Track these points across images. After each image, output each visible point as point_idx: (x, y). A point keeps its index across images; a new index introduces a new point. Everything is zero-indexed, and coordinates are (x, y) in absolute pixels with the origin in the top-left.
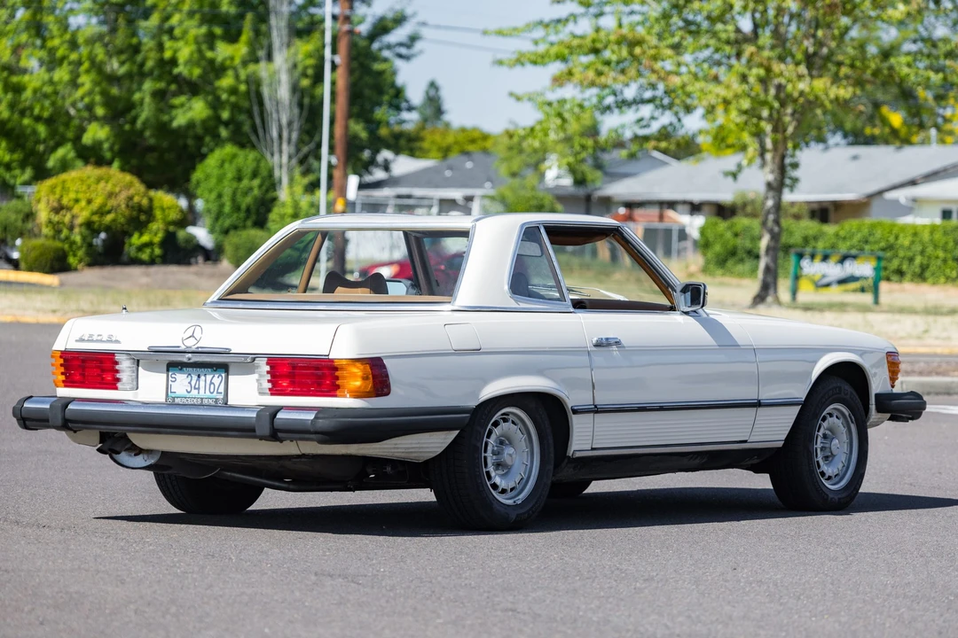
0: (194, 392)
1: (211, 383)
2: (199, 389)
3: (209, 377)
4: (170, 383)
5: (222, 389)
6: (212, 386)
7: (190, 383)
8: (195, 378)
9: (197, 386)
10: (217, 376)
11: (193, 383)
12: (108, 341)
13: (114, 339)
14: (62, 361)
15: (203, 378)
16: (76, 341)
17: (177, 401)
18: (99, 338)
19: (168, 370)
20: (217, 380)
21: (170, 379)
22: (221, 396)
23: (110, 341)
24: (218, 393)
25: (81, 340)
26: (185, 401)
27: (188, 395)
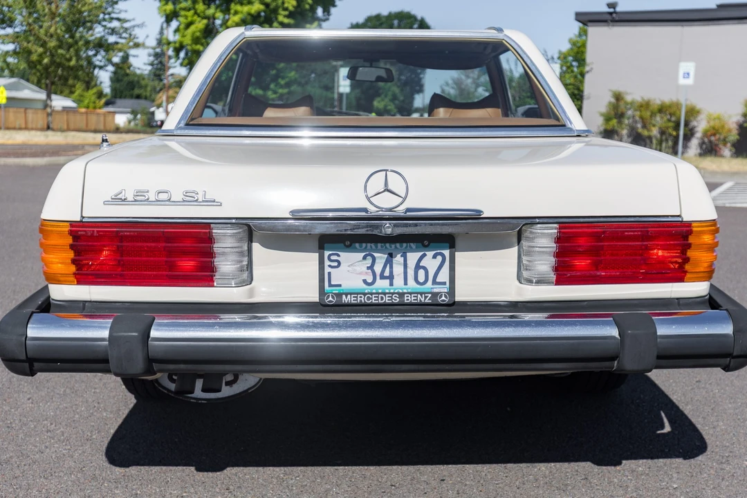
0: (381, 283)
1: (419, 267)
2: (391, 277)
3: (413, 257)
4: (327, 270)
5: (442, 277)
6: (421, 273)
7: (371, 268)
8: (382, 259)
9: (387, 273)
10: (430, 254)
11: (378, 268)
12: (184, 202)
14: (70, 240)
15: (398, 259)
16: (105, 203)
17: (345, 299)
18: (163, 196)
19: (324, 248)
20: (431, 262)
21: (327, 263)
22: (444, 289)
23: (188, 202)
24: (434, 282)
26: (363, 299)
27: (367, 289)
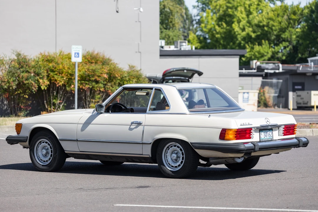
0: (266, 137)
1: (269, 134)
2: (266, 136)
3: (268, 132)
4: (260, 135)
5: (272, 136)
7: (264, 135)
8: (265, 133)
10: (270, 132)
13: (250, 124)
15: (267, 133)
17: (262, 140)
18: (246, 124)
19: (260, 132)
22: (272, 138)
23: (249, 125)
25: (241, 125)
26: (264, 140)
